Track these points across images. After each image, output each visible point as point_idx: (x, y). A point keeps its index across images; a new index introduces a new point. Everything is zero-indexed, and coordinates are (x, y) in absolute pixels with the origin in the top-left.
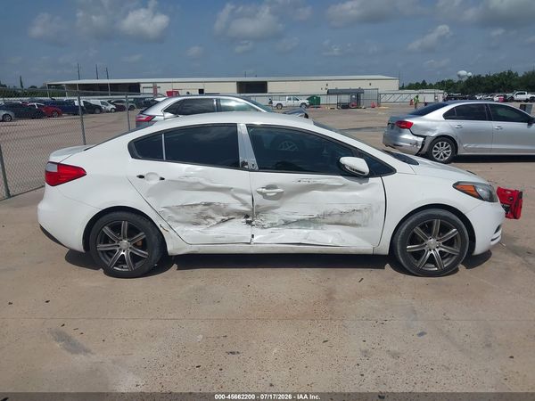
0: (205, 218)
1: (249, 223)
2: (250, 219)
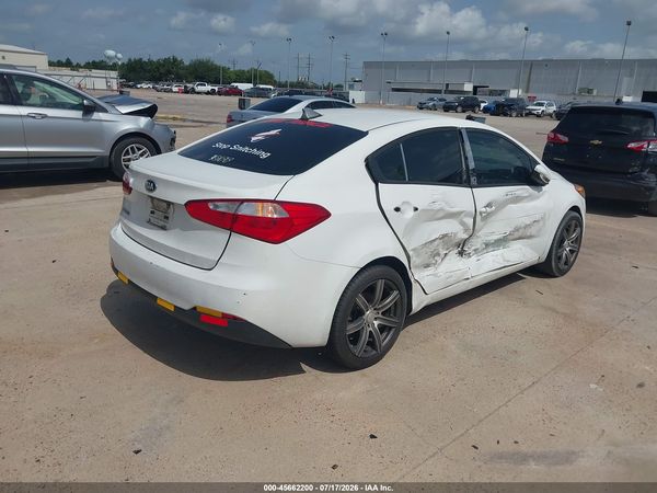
0: (434, 257)
1: (461, 253)
2: (461, 249)
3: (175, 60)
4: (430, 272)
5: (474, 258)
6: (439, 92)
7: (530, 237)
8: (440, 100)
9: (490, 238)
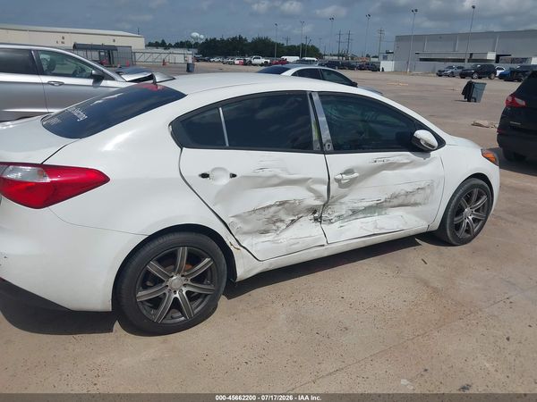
0: (274, 223)
1: (318, 220)
2: (317, 214)
3: (240, 38)
4: (267, 239)
5: (337, 224)
6: (463, 61)
7: (415, 204)
8: (459, 68)
9: (356, 205)
